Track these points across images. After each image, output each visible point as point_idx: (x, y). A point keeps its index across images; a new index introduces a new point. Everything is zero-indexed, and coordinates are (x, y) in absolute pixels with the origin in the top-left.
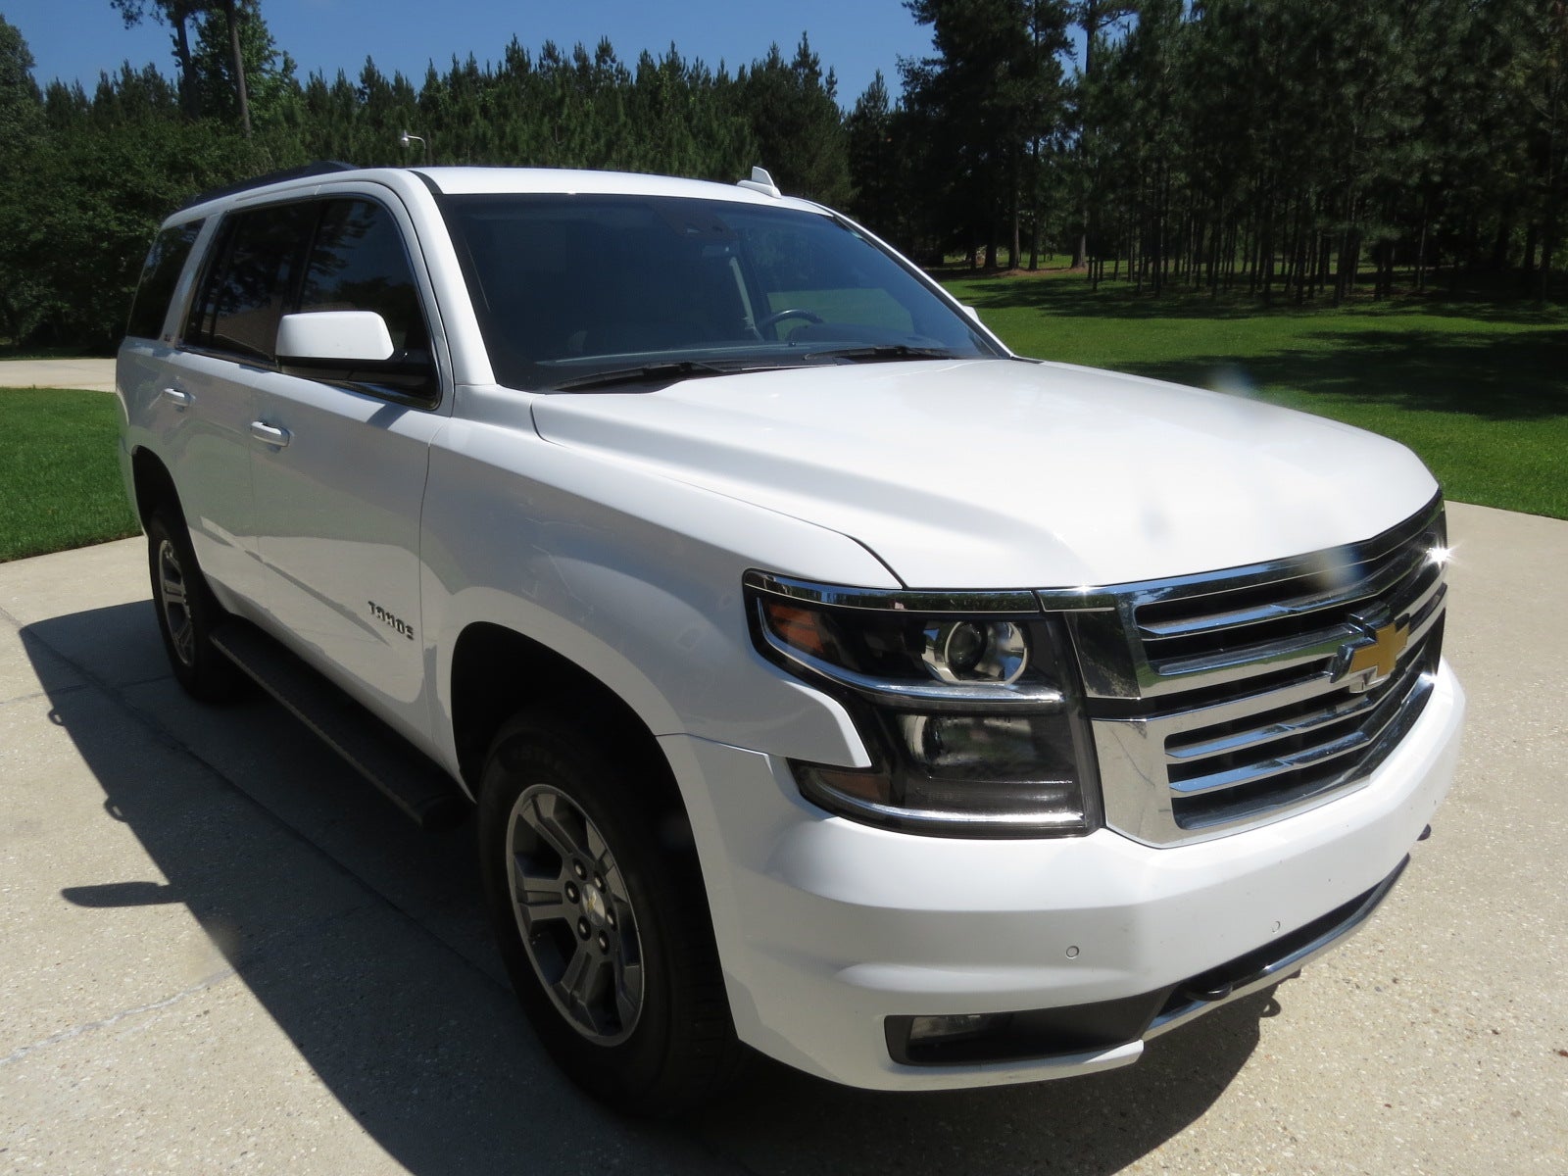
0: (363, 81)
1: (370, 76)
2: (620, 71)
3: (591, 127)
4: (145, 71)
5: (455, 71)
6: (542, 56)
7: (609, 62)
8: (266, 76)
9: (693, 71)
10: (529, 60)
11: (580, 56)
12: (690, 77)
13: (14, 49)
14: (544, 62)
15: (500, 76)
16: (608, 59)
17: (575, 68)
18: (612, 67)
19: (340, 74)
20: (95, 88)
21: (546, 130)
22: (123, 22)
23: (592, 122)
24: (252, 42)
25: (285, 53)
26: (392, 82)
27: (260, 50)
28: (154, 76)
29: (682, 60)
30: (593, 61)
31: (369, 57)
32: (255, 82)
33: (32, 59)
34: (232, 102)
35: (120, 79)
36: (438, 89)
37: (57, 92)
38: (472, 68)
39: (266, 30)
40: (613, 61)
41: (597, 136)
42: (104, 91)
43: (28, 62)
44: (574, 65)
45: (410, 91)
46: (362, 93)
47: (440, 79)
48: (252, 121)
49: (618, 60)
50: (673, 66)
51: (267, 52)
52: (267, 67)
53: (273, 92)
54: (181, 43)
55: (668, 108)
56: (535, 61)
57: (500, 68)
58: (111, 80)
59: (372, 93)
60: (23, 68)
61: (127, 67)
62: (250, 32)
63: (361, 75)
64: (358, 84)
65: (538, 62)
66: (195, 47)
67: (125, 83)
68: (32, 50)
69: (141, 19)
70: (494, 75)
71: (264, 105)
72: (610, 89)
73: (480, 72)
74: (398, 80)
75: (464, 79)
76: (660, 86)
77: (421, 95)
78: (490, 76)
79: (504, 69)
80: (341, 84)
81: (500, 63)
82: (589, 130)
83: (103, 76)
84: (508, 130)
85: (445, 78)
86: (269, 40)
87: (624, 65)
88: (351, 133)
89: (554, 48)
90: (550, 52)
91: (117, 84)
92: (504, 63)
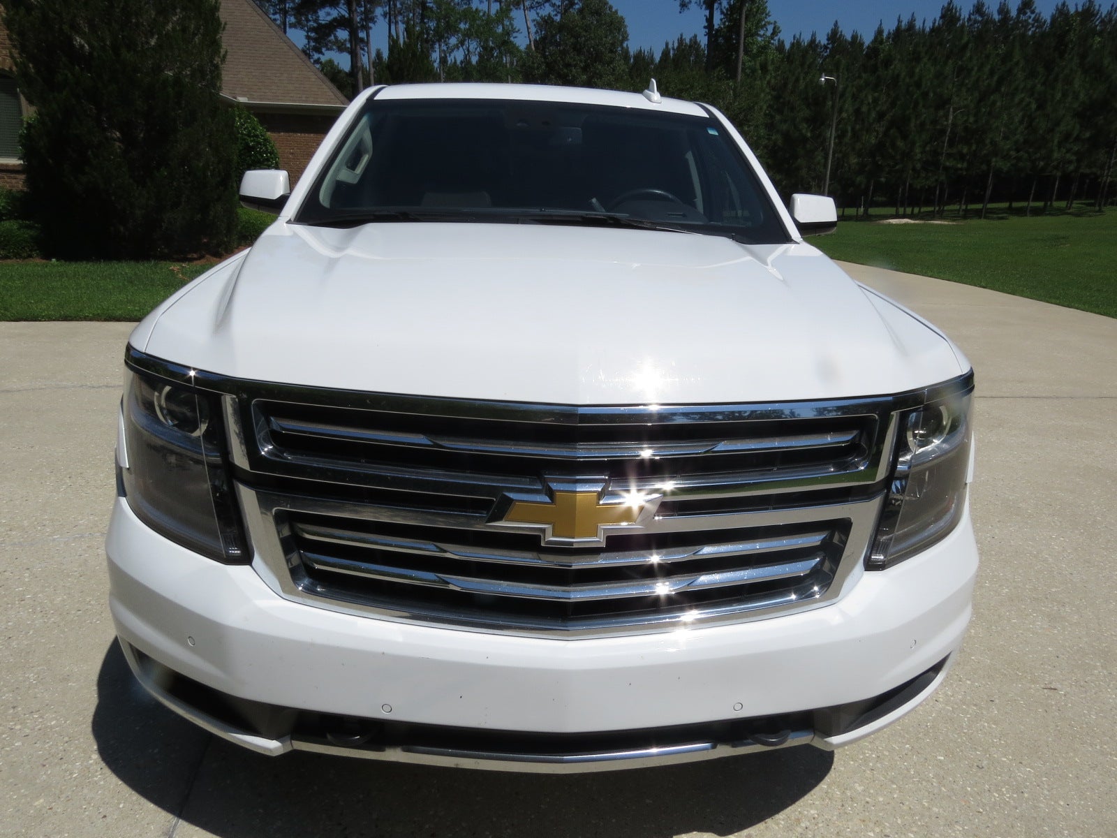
0: (828, 39)
1: (834, 36)
2: (1036, 20)
3: (989, 67)
4: (691, 40)
5: (898, 29)
6: (972, 12)
7: (1029, 14)
8: (759, 39)
9: (1106, 16)
10: (960, 15)
11: (1003, 10)
12: (1102, 21)
13: (620, 30)
14: (972, 17)
15: (932, 30)
16: (1028, 11)
17: (997, 20)
18: (1030, 17)
19: (814, 35)
20: (661, 53)
21: (948, 69)
22: (679, 8)
23: (991, 62)
24: (754, 16)
25: (775, 22)
26: (849, 39)
27: (760, 20)
28: (696, 42)
29: (1097, 7)
30: (1014, 13)
31: (836, 22)
32: (751, 43)
33: (628, 36)
34: (734, 57)
35: (676, 45)
36: (881, 42)
37: (639, 56)
38: (911, 25)
39: (766, 7)
40: (1033, 12)
41: (992, 73)
42: (665, 53)
43: (625, 38)
44: (996, 17)
45: (862, 44)
46: (826, 47)
47: (885, 34)
48: (743, 70)
49: (1037, 11)
50: (1088, 14)
51: (763, 23)
52: (762, 32)
53: (764, 49)
54: (710, 20)
55: (1072, 49)
56: (965, 14)
57: (934, 23)
58: (670, 46)
59: (833, 47)
60: (622, 42)
61: (681, 38)
62: (755, 10)
63: (828, 35)
64: (824, 41)
65: (967, 16)
66: (719, 22)
67: (678, 47)
68: (629, 30)
69: (690, 6)
70: (928, 29)
71: (754, 57)
72: (1023, 35)
73: (917, 27)
74: (854, 37)
75: (904, 34)
76: (1069, 31)
77: (868, 47)
78: (924, 30)
79: (937, 24)
80: (813, 41)
81: (935, 20)
82: (987, 69)
83: (667, 44)
84: (917, 70)
85: (889, 33)
86: (766, 15)
87: (1042, 15)
88: (802, 76)
89: (983, 5)
90: (979, 9)
91: (673, 49)
92: (938, 19)
